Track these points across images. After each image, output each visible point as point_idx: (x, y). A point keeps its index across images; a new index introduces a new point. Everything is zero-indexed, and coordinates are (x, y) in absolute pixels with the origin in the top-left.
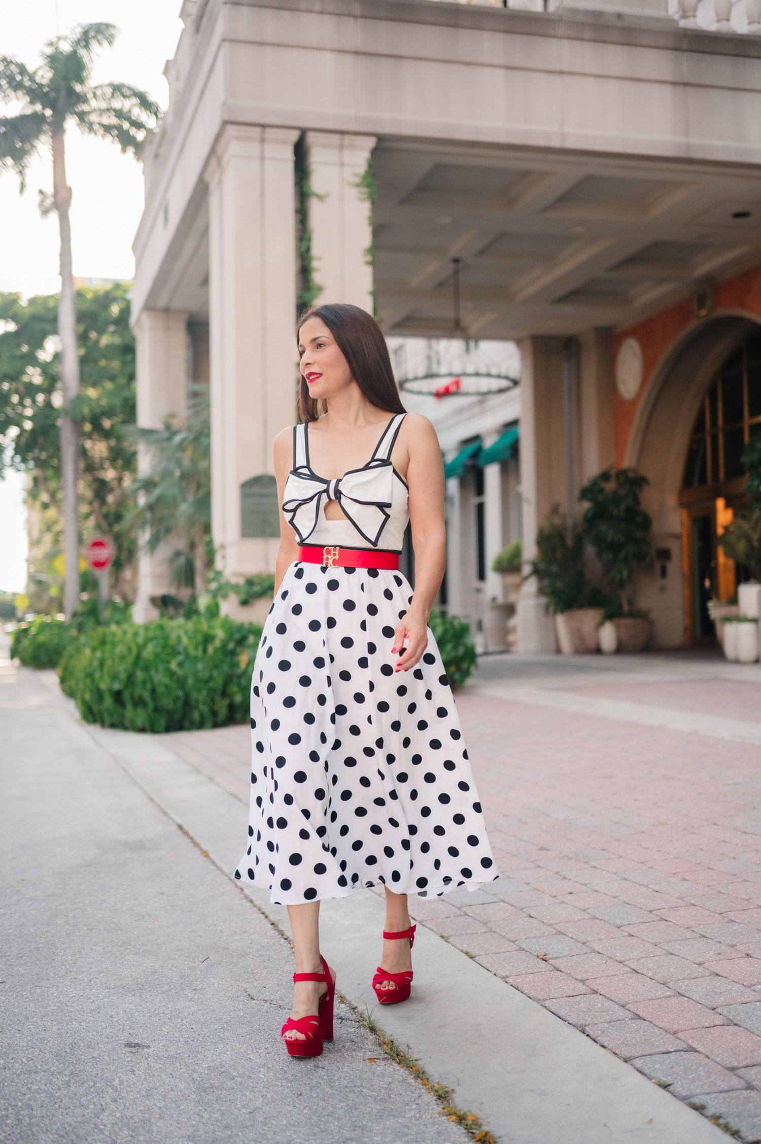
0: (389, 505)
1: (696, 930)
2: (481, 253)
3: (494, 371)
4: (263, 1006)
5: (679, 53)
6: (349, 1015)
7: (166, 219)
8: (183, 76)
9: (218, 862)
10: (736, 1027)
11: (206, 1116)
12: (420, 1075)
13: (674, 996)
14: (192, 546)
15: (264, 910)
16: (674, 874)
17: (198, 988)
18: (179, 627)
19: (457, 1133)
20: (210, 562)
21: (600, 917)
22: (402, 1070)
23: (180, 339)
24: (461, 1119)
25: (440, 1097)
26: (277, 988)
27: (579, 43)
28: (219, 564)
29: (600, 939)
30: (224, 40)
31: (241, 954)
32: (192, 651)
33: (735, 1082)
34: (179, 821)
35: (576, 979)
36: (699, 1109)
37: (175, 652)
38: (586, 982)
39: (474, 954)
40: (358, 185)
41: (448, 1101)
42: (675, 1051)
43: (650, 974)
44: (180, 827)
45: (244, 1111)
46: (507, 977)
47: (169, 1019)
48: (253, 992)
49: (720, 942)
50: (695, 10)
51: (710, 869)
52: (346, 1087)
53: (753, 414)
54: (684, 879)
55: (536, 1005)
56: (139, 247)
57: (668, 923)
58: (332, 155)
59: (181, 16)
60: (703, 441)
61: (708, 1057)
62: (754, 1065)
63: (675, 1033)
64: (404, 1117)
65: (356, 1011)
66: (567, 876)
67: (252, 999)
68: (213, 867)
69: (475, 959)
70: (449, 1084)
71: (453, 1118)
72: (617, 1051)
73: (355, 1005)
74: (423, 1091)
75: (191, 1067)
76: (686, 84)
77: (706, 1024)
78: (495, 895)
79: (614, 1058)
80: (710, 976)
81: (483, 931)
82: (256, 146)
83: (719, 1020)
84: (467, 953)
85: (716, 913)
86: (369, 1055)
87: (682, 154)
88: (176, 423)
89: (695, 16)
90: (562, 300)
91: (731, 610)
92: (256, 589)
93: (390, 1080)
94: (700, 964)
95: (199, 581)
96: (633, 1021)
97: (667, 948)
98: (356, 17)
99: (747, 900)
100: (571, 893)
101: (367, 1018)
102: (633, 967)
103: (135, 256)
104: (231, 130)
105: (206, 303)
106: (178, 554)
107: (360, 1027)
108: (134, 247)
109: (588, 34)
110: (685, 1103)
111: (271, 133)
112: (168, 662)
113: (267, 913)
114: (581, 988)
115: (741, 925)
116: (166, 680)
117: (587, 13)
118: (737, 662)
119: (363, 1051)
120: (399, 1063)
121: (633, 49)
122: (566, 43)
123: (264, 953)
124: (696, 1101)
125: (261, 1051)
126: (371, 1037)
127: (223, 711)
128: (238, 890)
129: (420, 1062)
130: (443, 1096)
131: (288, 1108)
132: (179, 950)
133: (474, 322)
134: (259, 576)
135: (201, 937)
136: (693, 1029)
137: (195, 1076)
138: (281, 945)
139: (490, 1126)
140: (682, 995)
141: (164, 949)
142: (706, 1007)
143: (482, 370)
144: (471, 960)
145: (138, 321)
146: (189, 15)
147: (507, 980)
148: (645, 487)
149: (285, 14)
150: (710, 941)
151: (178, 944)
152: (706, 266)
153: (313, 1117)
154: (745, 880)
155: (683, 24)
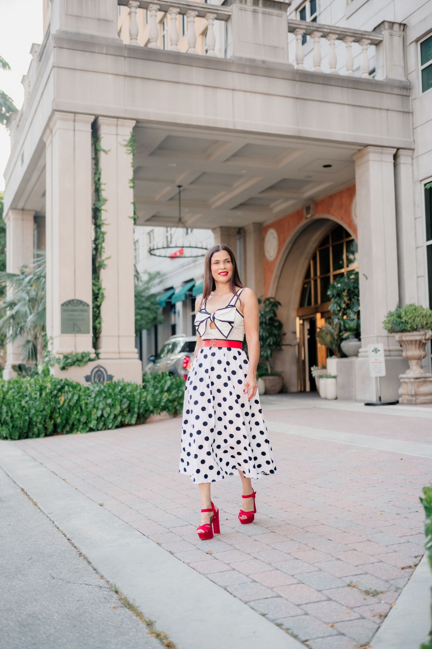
0: (233, 322)
1: (289, 537)
2: (192, 183)
3: (199, 245)
4: (59, 582)
5: (295, 82)
6: (105, 585)
7: (23, 161)
8: (32, 85)
9: (42, 508)
10: (303, 584)
11: (23, 639)
12: (139, 614)
13: (274, 570)
14: (36, 338)
15: (64, 533)
16: (281, 509)
17: (25, 574)
18: (28, 381)
19: (155, 642)
20: (45, 346)
21: (241, 532)
22: (130, 612)
23: (30, 225)
24: (158, 636)
25: (148, 625)
26: (68, 573)
27: (243, 75)
28: (49, 348)
29: (239, 543)
30: (54, 67)
31: (50, 556)
32: (34, 396)
33: (299, 611)
34: (22, 487)
35: (225, 563)
36: (279, 625)
37: (24, 396)
38: (230, 565)
39: (173, 552)
40: (126, 146)
41: (152, 627)
42: (271, 597)
43: (263, 560)
44: (23, 490)
45: (44, 636)
46: (190, 563)
47: (8, 590)
48: (55, 575)
49: (300, 543)
50: (303, 60)
51: (300, 505)
52: (100, 621)
53: (335, 270)
54: (286, 511)
55: (203, 577)
56: (8, 175)
57: (275, 534)
58: (113, 130)
59: (31, 53)
60: (309, 283)
61: (287, 600)
62: (310, 603)
63: (272, 588)
64: (129, 636)
65: (109, 583)
66: (226, 511)
67: (54, 578)
68: (39, 511)
69: (174, 555)
70: (153, 619)
71: (154, 635)
72: (242, 599)
73: (108, 580)
74: (140, 622)
75: (17, 614)
76: (297, 98)
77: (288, 584)
78: (188, 522)
79: (240, 602)
80: (293, 559)
81: (179, 540)
82: (72, 123)
83: (295, 581)
84: (170, 552)
85: (300, 528)
86: (113, 605)
87: (296, 134)
88: (27, 270)
89: (303, 64)
90: (235, 208)
91: (323, 372)
92: (69, 361)
93: (123, 617)
94: (289, 554)
95: (39, 356)
96: (251, 583)
97: (273, 546)
98: (125, 57)
99: (317, 521)
100: (227, 520)
101: (114, 587)
102: (255, 556)
103: (5, 180)
104: (57, 115)
105: (44, 206)
106: (28, 342)
107: (110, 591)
108: (5, 175)
109: (247, 70)
110: (274, 624)
111: (78, 117)
112: (20, 401)
113: (66, 534)
114: (227, 567)
115: (312, 534)
116: (19, 411)
117: (247, 59)
118: (326, 399)
119: (110, 603)
120: (129, 609)
121: (271, 79)
122: (236, 74)
123: (63, 554)
124: (279, 622)
125: (56, 605)
126: (115, 596)
127: (50, 428)
128: (51, 522)
129: (140, 608)
130: (150, 624)
131: (68, 633)
132: (16, 554)
133: (190, 219)
134: (71, 354)
135: (29, 547)
136: (281, 586)
137: (19, 619)
138: (72, 550)
139: (173, 639)
140: (278, 569)
141: (8, 554)
142: (289, 575)
143: (193, 245)
144: (172, 555)
145: (7, 214)
146: (36, 52)
147: (190, 564)
148: (279, 307)
149: (87, 54)
150: (295, 542)
151: (16, 551)
152: (310, 192)
153: (81, 637)
154: (317, 511)
155: (296, 67)
